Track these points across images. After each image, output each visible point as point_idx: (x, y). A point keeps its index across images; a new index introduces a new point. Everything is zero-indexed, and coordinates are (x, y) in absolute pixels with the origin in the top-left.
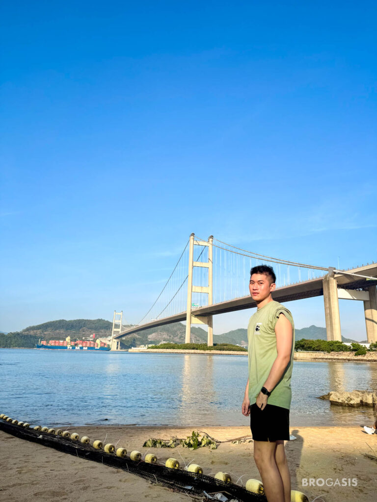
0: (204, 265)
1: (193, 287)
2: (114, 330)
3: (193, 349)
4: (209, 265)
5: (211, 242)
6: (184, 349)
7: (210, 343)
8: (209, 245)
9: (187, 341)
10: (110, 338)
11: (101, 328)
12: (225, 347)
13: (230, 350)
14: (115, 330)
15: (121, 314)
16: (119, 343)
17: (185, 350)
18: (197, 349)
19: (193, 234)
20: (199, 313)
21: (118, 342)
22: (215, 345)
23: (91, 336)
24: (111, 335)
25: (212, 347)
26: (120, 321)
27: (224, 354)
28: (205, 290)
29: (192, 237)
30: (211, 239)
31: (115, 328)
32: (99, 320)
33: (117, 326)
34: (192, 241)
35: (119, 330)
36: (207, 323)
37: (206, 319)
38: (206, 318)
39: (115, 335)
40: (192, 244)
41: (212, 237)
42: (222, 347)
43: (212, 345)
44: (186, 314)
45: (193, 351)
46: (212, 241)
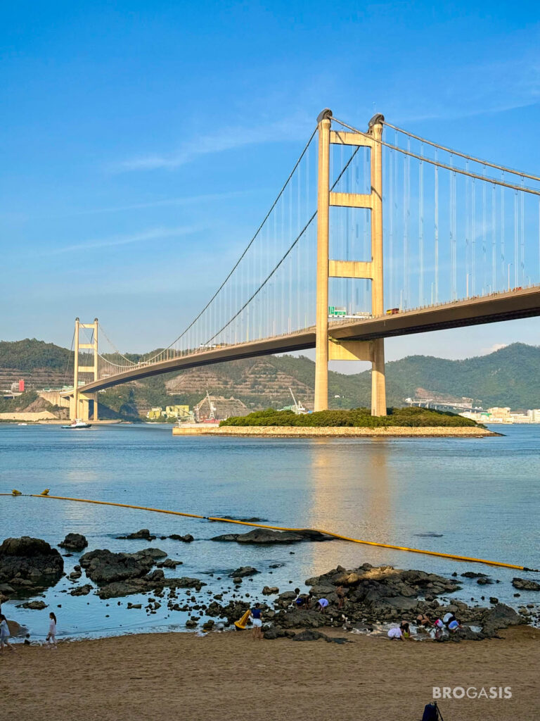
0: (359, 200)
1: (332, 263)
2: (78, 369)
3: (342, 424)
4: (374, 201)
5: (376, 135)
6: (318, 425)
7: (378, 408)
8: (370, 142)
9: (320, 404)
10: (68, 390)
11: (37, 363)
12: (421, 417)
13: (435, 425)
14: (83, 369)
15: (94, 326)
16: (95, 405)
17: (322, 428)
18: (351, 425)
19: (328, 114)
20: (350, 334)
21: (91, 402)
22: (389, 411)
23: (14, 385)
24: (70, 383)
25: (383, 418)
26: (95, 346)
27: (421, 436)
28: (362, 270)
29: (325, 121)
30: (377, 126)
31: (80, 364)
32: (29, 343)
33: (86, 359)
34: (325, 132)
35: (94, 369)
36: (369, 356)
37: (367, 347)
38: (367, 344)
39: (83, 384)
40: (325, 143)
41: (380, 119)
42: (414, 417)
43: (384, 414)
44: (314, 336)
45: (342, 430)
46: (381, 131)
